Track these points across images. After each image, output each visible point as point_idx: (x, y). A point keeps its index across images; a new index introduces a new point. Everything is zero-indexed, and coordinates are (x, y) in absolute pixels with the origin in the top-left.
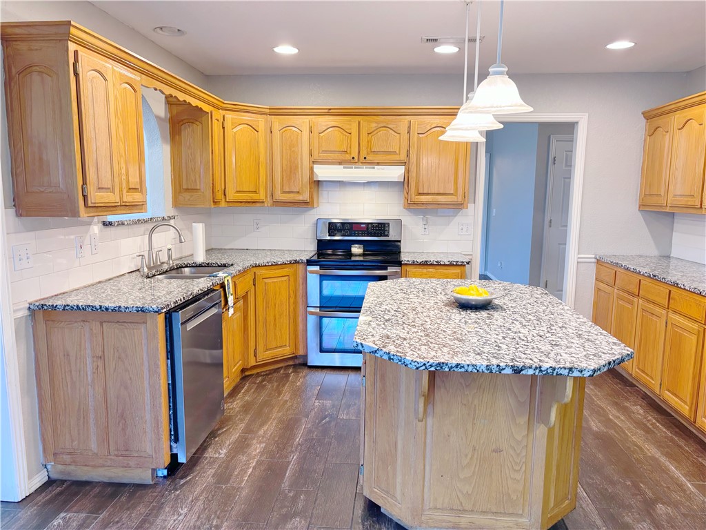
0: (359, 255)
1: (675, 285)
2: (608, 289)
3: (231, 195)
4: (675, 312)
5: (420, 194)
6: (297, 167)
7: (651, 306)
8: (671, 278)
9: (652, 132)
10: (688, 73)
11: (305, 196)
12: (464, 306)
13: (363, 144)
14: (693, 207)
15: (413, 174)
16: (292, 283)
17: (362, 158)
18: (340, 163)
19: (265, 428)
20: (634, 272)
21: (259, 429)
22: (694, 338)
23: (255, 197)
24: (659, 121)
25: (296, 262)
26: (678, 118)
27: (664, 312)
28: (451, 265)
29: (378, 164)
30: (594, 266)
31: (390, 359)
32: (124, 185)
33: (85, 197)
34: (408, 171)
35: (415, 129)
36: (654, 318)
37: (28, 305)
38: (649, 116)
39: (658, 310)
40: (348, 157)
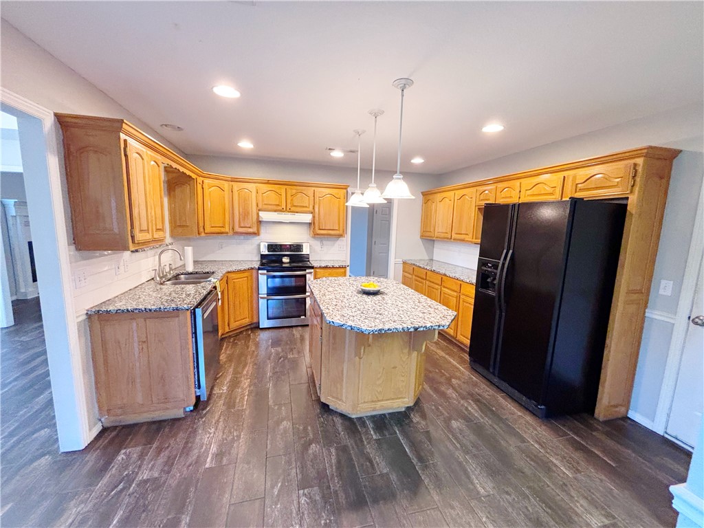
0: (288, 263)
1: (445, 275)
2: (410, 276)
3: (208, 229)
4: (444, 287)
5: (320, 229)
6: (248, 213)
7: (432, 284)
8: (443, 271)
9: (426, 202)
10: (440, 175)
11: (254, 230)
12: (368, 293)
13: (289, 201)
14: (448, 238)
15: (317, 219)
16: (249, 281)
17: (288, 209)
18: (275, 211)
19: (246, 369)
20: (424, 268)
21: (243, 371)
22: (455, 299)
23: (223, 230)
24: (431, 197)
25: (252, 269)
26: (439, 197)
27: (439, 287)
28: (340, 267)
29: (297, 212)
30: (402, 265)
31: (352, 329)
32: (154, 228)
33: (133, 237)
34: (314, 217)
35: (317, 195)
36: (434, 290)
37: (86, 312)
38: (424, 194)
39: (437, 286)
40: (280, 208)
